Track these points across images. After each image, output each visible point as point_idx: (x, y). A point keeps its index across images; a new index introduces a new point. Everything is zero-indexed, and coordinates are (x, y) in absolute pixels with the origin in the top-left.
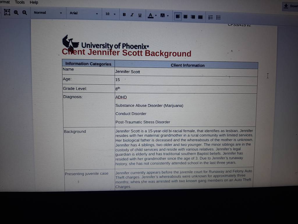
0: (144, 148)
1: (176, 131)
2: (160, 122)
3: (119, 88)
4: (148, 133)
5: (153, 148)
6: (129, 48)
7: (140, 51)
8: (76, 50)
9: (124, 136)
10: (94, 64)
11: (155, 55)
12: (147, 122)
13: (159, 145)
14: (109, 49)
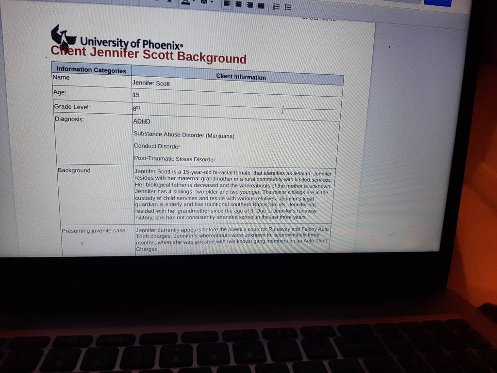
0: (177, 195)
1: (223, 173)
2: (201, 160)
3: (138, 107)
4: (182, 175)
5: (190, 195)
6: (153, 48)
7: (169, 52)
8: (72, 49)
9: (148, 178)
10: (100, 71)
11: (193, 59)
12: (181, 159)
13: (199, 192)
14: (123, 48)
